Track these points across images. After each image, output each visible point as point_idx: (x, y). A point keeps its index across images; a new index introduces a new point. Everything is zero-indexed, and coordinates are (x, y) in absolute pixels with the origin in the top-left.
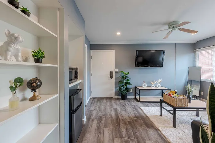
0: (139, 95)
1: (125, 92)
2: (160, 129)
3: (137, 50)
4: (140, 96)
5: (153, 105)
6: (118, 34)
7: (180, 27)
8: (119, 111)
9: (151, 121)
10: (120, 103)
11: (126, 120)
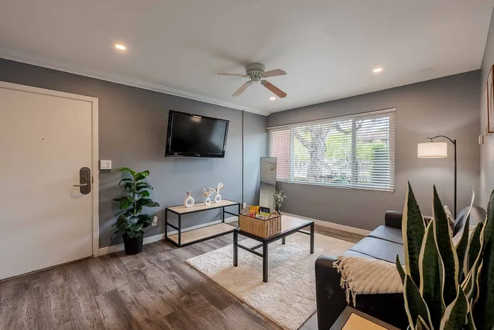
0: (179, 229)
1: (140, 229)
2: (245, 298)
3: (171, 112)
4: (182, 230)
5: (212, 245)
6: (120, 47)
7: (265, 79)
8: (128, 294)
9: (221, 289)
10: (124, 266)
11: (159, 316)
